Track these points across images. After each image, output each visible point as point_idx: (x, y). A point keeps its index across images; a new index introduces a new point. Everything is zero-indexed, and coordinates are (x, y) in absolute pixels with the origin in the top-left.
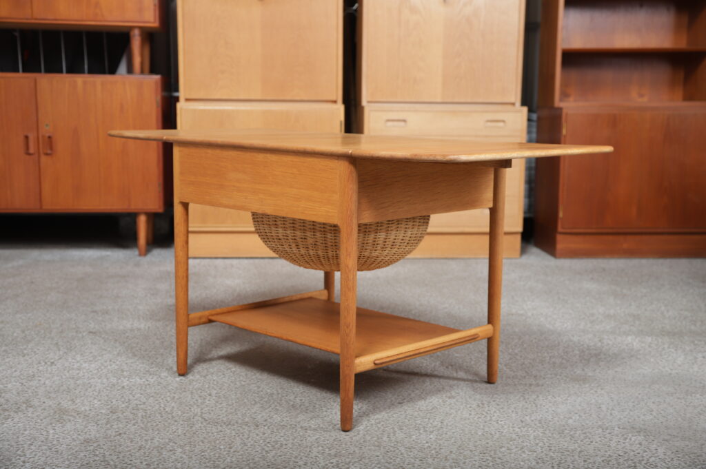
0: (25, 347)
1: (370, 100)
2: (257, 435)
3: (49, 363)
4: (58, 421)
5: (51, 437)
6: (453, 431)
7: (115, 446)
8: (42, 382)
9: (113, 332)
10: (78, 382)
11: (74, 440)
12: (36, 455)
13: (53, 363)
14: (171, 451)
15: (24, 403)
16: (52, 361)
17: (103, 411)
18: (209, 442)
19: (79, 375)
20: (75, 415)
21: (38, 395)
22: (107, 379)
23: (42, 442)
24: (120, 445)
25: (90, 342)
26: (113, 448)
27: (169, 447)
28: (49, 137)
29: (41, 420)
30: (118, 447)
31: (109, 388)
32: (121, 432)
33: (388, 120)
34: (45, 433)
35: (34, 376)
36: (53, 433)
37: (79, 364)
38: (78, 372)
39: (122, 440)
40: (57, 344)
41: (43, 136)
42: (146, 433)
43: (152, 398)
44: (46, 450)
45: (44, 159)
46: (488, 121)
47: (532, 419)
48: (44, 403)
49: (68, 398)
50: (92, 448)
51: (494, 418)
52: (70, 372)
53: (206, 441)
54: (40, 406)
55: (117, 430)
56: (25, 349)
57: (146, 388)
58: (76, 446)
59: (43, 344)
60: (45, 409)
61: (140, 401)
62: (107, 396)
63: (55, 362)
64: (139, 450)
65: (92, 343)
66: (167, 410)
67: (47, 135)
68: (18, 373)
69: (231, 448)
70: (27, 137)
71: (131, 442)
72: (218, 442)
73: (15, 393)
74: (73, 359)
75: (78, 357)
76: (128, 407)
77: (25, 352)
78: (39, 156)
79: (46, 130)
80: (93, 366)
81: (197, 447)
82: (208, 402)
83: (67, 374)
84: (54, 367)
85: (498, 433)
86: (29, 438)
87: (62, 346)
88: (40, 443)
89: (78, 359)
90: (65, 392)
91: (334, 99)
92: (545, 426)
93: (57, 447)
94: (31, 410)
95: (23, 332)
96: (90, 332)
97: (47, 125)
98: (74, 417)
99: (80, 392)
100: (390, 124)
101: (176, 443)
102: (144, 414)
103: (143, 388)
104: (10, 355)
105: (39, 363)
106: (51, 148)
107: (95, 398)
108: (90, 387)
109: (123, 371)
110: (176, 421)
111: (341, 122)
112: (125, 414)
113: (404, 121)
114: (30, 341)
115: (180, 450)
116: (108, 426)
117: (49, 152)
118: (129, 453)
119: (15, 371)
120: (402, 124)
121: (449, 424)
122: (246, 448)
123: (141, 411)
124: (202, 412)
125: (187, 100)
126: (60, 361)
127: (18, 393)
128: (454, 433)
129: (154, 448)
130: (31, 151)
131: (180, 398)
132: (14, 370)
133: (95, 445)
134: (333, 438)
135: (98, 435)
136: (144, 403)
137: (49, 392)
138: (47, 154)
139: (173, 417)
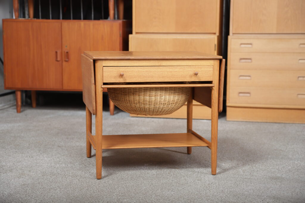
1: (234, 32)
3: (31, 157)
4: (18, 177)
5: (11, 182)
7: (34, 187)
8: (23, 164)
9: (68, 147)
10: (37, 165)
11: (19, 184)
14: (55, 190)
15: (10, 170)
16: (33, 156)
17: (39, 175)
18: (74, 188)
21: (17, 168)
22: (51, 164)
23: (6, 184)
24: (36, 187)
25: (55, 150)
28: (67, 52)
29: (12, 177)
31: (48, 167)
33: (241, 44)
34: (9, 181)
35: (21, 161)
36: (13, 181)
37: (43, 158)
38: (40, 161)
39: (38, 185)
41: (64, 52)
42: (50, 183)
43: (63, 172)
44: (6, 186)
45: (64, 63)
46: (301, 44)
47: (228, 190)
48: (18, 171)
49: (29, 170)
50: (24, 187)
52: (37, 161)
53: (72, 188)
55: (39, 182)
56: (25, 151)
57: (64, 168)
58: (18, 186)
59: (34, 150)
60: (16, 173)
62: (46, 170)
64: (42, 189)
66: (66, 176)
67: (66, 51)
69: (80, 191)
70: (56, 52)
71: (42, 186)
72: (77, 188)
73: (8, 167)
74: (42, 156)
75: (45, 155)
76: (51, 174)
77: (24, 152)
78: (62, 62)
79: (65, 49)
80: (49, 159)
81: (67, 189)
83: (35, 161)
84: (32, 158)
85: (205, 194)
90: (29, 168)
91: (214, 32)
92: (231, 193)
93: (11, 186)
94: (10, 173)
95: (29, 145)
96: (59, 146)
97: (66, 46)
98: (26, 176)
99: (35, 168)
100: (243, 46)
101: (59, 187)
104: (17, 153)
105: (27, 157)
106: (68, 58)
107: (40, 171)
108: (41, 167)
109: (60, 162)
111: (215, 45)
112: (47, 177)
113: (251, 44)
114: (29, 148)
115: (59, 190)
116: (37, 180)
117: (67, 60)
118: (37, 189)
119: (15, 159)
120: (250, 46)
121: (186, 189)
122: (87, 191)
123: (55, 176)
124: (80, 178)
125: (137, 33)
126: (36, 156)
127: (10, 167)
128: (184, 192)
129: (49, 188)
130: (59, 59)
133: (26, 186)
135: (30, 183)
136: (59, 174)
137: (22, 167)
138: (66, 61)
139: (66, 179)
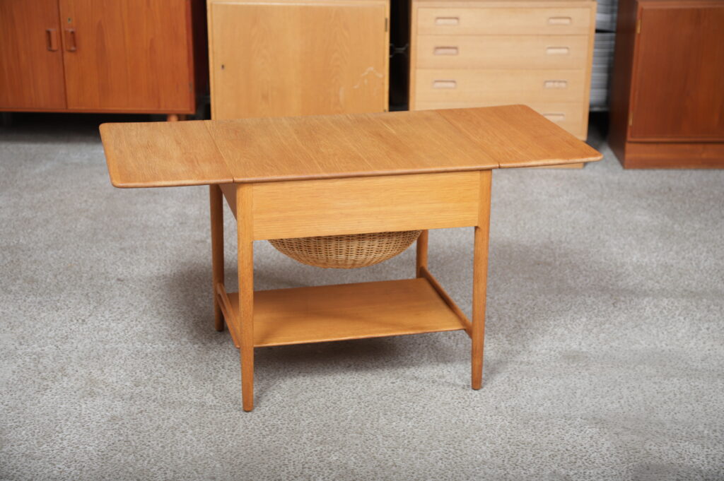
0: (58, 298)
2: (259, 417)
3: (80, 321)
4: (89, 394)
5: (83, 412)
6: (431, 418)
7: (137, 425)
8: (75, 345)
9: (140, 280)
10: (107, 347)
11: (102, 416)
12: (71, 431)
13: (83, 321)
14: (183, 432)
15: (59, 371)
16: (83, 318)
17: (128, 384)
18: (217, 424)
19: (108, 338)
20: (104, 387)
21: (71, 362)
22: (133, 343)
23: (76, 417)
24: (141, 424)
25: (118, 293)
26: (135, 427)
27: (182, 428)
28: (73, 33)
29: (75, 392)
30: (139, 426)
31: (134, 356)
32: (142, 409)
33: (438, 18)
34: (78, 407)
35: (67, 337)
36: (85, 408)
37: (107, 323)
38: (106, 333)
39: (143, 419)
40: (87, 294)
41: (66, 32)
42: (163, 411)
43: (171, 370)
44: (80, 427)
45: (67, 56)
47: (507, 405)
48: (77, 371)
49: (98, 367)
50: (117, 426)
51: (472, 404)
52: (100, 333)
53: (214, 422)
54: (73, 375)
55: (139, 407)
56: (58, 301)
57: (167, 356)
58: (104, 424)
59: (74, 294)
60: (77, 379)
61: (161, 372)
62: (132, 365)
63: (86, 320)
64: (157, 430)
65: (120, 295)
66: (184, 384)
67: (71, 30)
68: (52, 334)
69: (233, 431)
70: (49, 33)
71: (151, 421)
72: (224, 424)
73: (51, 358)
74: (102, 316)
75: (107, 314)
76: (149, 379)
77: (58, 304)
78: (63, 53)
79: (69, 26)
80: (120, 326)
81: (206, 429)
82: (221, 376)
83: (97, 336)
84: (85, 326)
85: (469, 421)
86: (65, 412)
87: (92, 298)
88: (74, 419)
89: (107, 317)
90: (95, 359)
92: (515, 414)
93: (89, 424)
94: (66, 379)
95: (55, 276)
96: (119, 280)
97: (69, 20)
98: (103, 390)
99: (108, 359)
100: (440, 21)
101: (188, 424)
102: (164, 388)
103: (165, 357)
104: (45, 309)
105: (72, 321)
106: (75, 45)
107: (121, 368)
108: (117, 354)
109: (147, 334)
110: (190, 398)
111: (386, 20)
112: (146, 388)
113: (457, 18)
114: (62, 290)
115: (191, 432)
116: (132, 402)
117: (73, 48)
118: (147, 433)
119: (51, 330)
120: (455, 21)
121: (430, 410)
122: (247, 431)
123: (161, 384)
124: (214, 389)
126: (91, 318)
127: (54, 359)
128: (431, 420)
129: (169, 428)
130: (54, 47)
131: (196, 370)
132: (49, 328)
133: (120, 423)
134: (323, 423)
135: (123, 412)
136: (164, 376)
137: (81, 359)
138: (71, 51)
139: (188, 393)
